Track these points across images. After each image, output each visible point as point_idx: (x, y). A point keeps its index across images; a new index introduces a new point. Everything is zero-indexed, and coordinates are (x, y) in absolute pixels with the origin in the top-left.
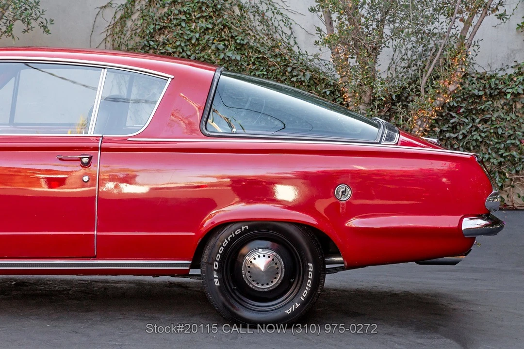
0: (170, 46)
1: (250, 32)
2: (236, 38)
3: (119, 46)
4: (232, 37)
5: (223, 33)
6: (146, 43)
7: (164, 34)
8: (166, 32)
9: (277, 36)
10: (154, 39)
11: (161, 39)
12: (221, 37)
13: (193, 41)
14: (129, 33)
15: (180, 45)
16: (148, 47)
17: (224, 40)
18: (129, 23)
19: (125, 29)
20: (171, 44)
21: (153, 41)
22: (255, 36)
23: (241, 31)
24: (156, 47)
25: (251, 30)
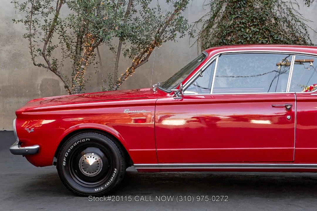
0: (235, 42)
1: (281, 32)
2: (274, 36)
3: (206, 43)
4: (271, 36)
5: (265, 34)
6: (221, 41)
7: (231, 36)
8: (232, 34)
9: (297, 34)
10: (225, 39)
11: (229, 38)
12: (264, 36)
13: (248, 39)
14: (211, 36)
15: (241, 41)
16: (222, 43)
17: (266, 38)
18: (211, 30)
19: (209, 33)
20: (235, 41)
21: (225, 40)
22: (284, 35)
23: (276, 32)
24: (227, 43)
25: (282, 31)
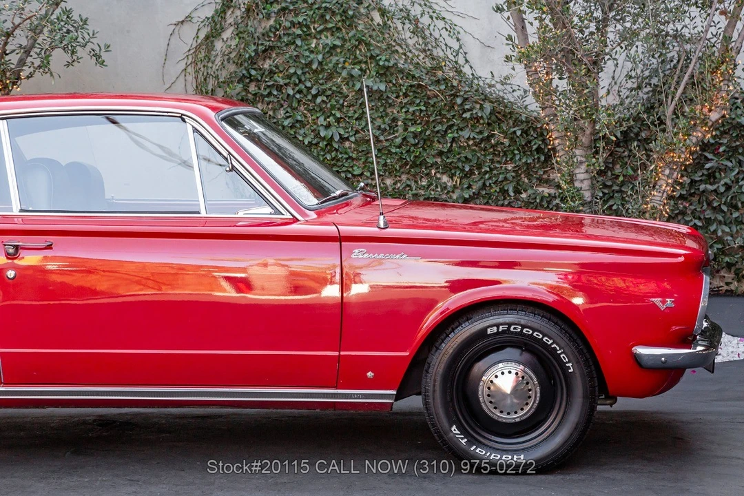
0: (280, 75)
1: (397, 48)
2: (378, 58)
3: (205, 79)
4: (372, 57)
5: (358, 52)
6: (244, 72)
7: (270, 58)
8: (274, 55)
9: (438, 52)
10: (256, 66)
11: (267, 65)
12: (356, 58)
13: (314, 67)
14: (219, 59)
15: (295, 73)
16: (248, 78)
17: (360, 62)
18: (219, 45)
19: (213, 53)
20: (281, 72)
21: (255, 69)
22: (405, 55)
23: (384, 47)
24: (260, 78)
25: (400, 45)
